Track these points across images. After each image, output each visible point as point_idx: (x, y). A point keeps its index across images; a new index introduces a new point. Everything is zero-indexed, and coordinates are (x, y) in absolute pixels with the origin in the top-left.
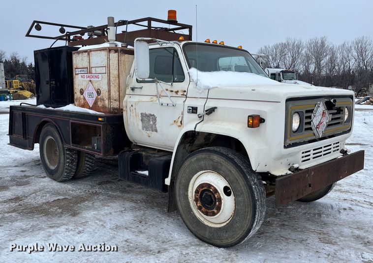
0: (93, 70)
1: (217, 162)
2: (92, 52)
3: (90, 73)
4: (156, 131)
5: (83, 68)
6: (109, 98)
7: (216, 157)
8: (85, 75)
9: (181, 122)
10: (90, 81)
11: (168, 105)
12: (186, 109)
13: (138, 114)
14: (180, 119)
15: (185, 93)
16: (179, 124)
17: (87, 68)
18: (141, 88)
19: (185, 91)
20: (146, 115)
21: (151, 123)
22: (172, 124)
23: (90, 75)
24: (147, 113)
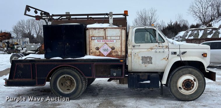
0: (109, 38)
1: (191, 71)
2: (108, 29)
3: (105, 39)
4: (152, 63)
5: (99, 37)
6: (121, 51)
7: (190, 69)
8: (101, 40)
9: (168, 58)
10: (106, 43)
11: (160, 52)
12: (170, 53)
13: (140, 57)
14: (167, 57)
15: (168, 47)
16: (166, 59)
17: (103, 37)
18: (139, 46)
19: (167, 46)
20: (145, 57)
21: (148, 60)
22: (162, 60)
23: (105, 40)
24: (146, 56)
